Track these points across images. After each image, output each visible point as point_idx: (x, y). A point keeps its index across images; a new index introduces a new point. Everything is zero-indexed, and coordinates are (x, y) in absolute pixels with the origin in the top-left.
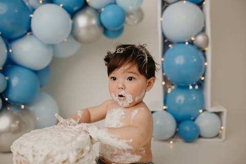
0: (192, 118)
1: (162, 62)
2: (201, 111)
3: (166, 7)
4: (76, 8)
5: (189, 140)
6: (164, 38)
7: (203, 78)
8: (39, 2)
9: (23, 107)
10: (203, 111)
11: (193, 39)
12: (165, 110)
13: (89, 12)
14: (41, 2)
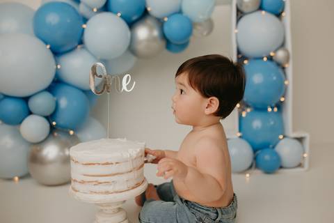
0: (271, 146)
2: (281, 137)
3: (241, 17)
4: (134, 18)
5: (269, 171)
6: (239, 52)
7: (282, 99)
8: (93, 10)
9: (72, 132)
10: (284, 137)
11: (272, 54)
12: (240, 137)
13: (149, 21)
14: (95, 10)
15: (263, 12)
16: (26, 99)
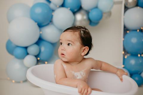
0: (139, 73)
1: (124, 41)
4: (76, 10)
6: (125, 27)
11: (142, 28)
12: (124, 67)
13: (82, 12)
14: (58, 6)
15: (138, 8)
16: (26, 48)
